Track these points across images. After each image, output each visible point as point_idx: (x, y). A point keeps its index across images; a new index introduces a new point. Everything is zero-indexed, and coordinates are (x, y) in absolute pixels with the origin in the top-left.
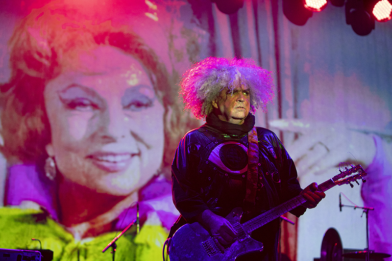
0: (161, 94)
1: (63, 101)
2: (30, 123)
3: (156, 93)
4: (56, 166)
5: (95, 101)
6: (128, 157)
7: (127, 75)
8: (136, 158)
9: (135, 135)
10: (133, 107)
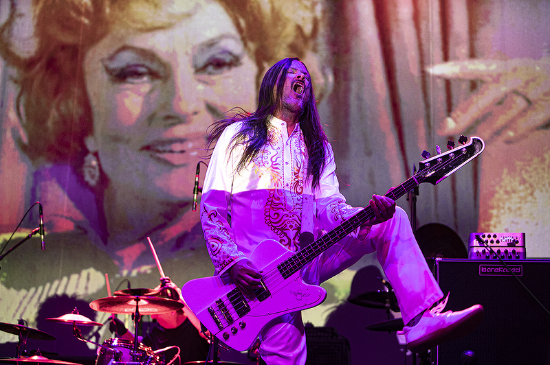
0: (253, 46)
2: (63, 108)
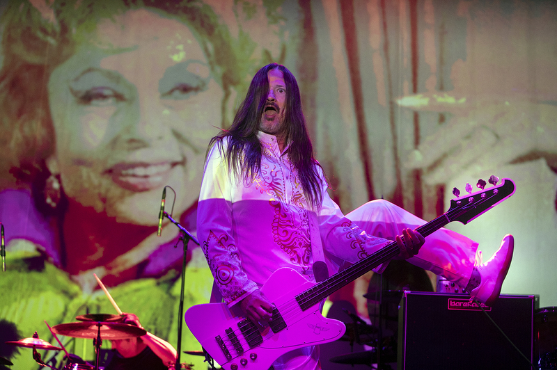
0: (220, 70)
1: (75, 93)
2: (26, 129)
3: (212, 69)
4: (61, 189)
5: (121, 89)
6: (166, 168)
7: (169, 47)
8: (179, 168)
9: (177, 135)
10: (177, 93)
